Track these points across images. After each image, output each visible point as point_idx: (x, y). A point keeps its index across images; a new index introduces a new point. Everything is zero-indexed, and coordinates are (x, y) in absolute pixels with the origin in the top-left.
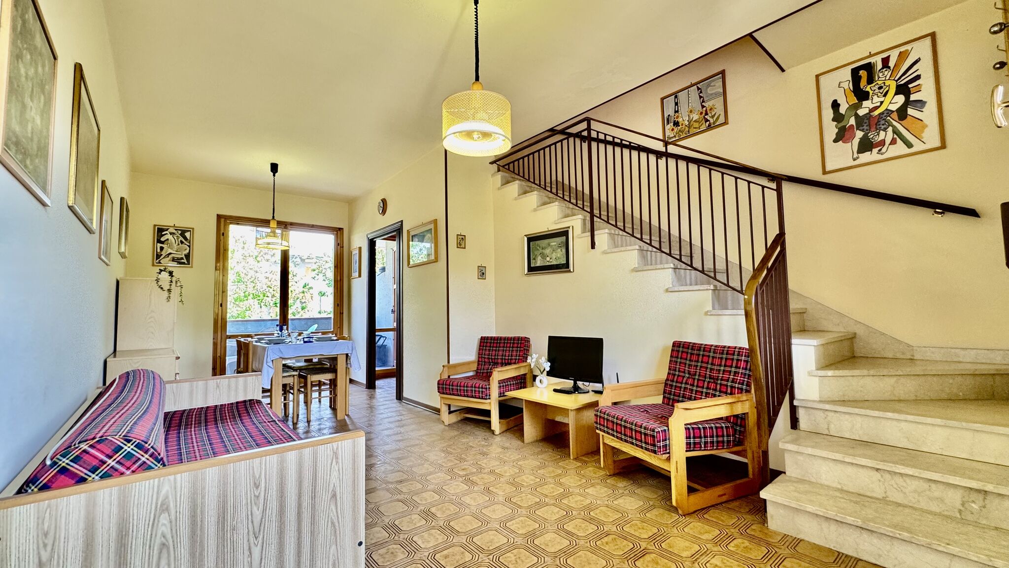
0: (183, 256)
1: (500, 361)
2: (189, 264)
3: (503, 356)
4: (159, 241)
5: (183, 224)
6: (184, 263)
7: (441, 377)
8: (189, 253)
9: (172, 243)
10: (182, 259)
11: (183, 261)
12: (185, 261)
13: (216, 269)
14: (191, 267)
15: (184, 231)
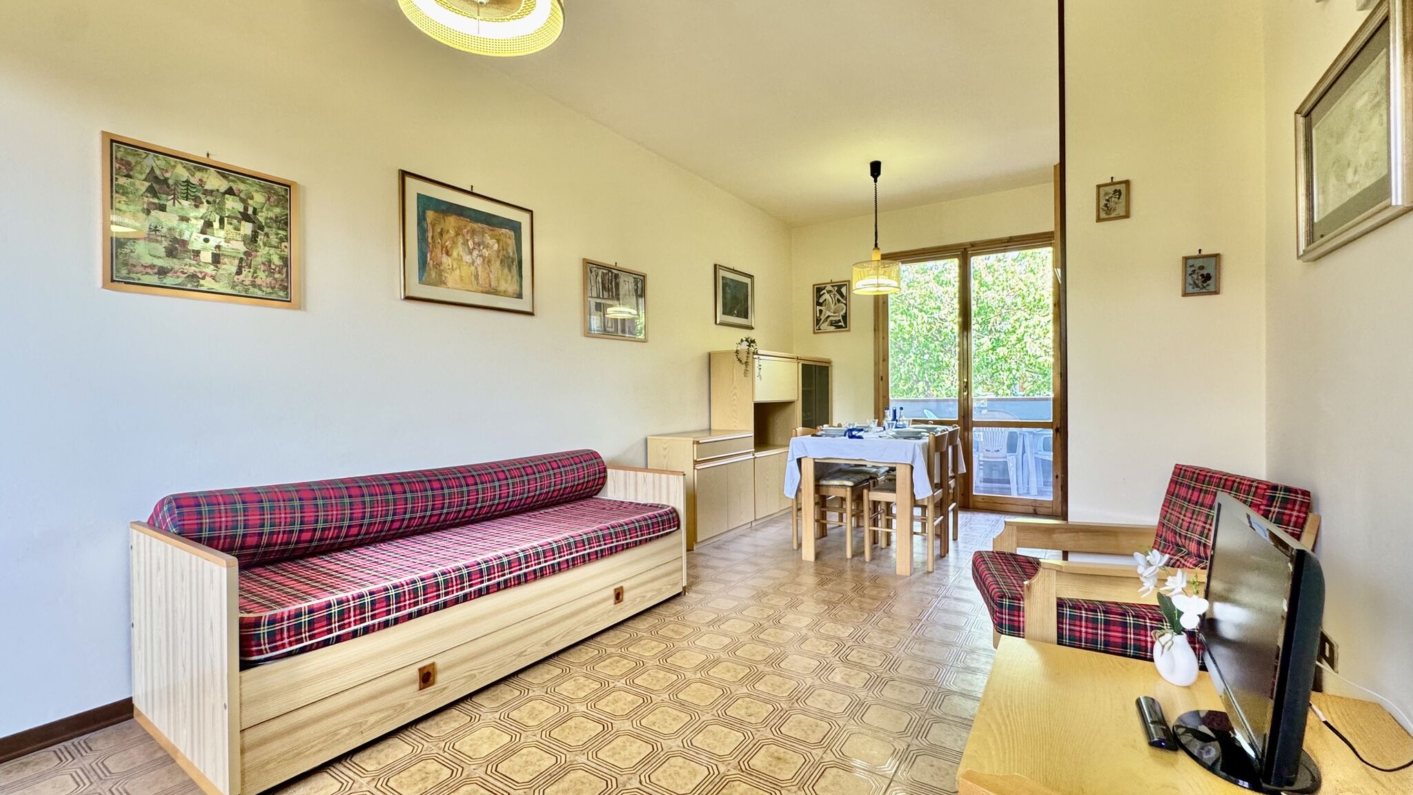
0: (841, 318)
1: (1193, 547)
3: (1202, 534)
4: (819, 304)
5: (837, 278)
6: (841, 327)
7: (994, 548)
8: (846, 313)
9: (829, 303)
10: (839, 321)
11: (840, 324)
12: (842, 324)
13: (875, 330)
14: (849, 331)
15: (840, 287)
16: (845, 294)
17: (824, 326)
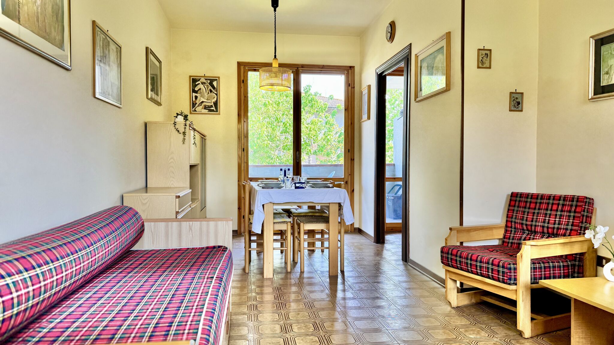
0: (212, 104)
1: (539, 229)
3: (544, 222)
4: (194, 91)
6: (213, 111)
7: (446, 243)
8: (217, 101)
9: (203, 91)
10: (212, 106)
11: (212, 108)
12: (214, 108)
13: (238, 115)
14: (219, 114)
15: (212, 80)
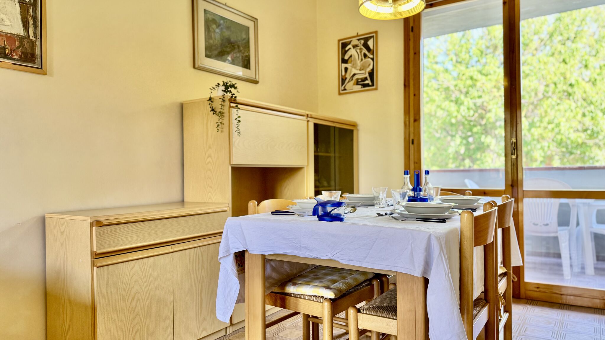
0: (367, 75)
2: (373, 85)
4: (344, 61)
5: (364, 31)
6: (368, 85)
8: (373, 70)
9: (355, 58)
10: (366, 79)
11: (366, 82)
12: (368, 82)
13: (405, 85)
14: (376, 89)
15: (366, 40)
16: (371, 47)
17: (350, 86)
